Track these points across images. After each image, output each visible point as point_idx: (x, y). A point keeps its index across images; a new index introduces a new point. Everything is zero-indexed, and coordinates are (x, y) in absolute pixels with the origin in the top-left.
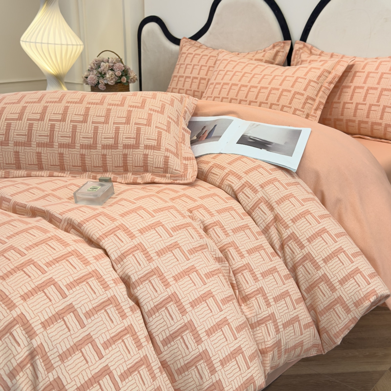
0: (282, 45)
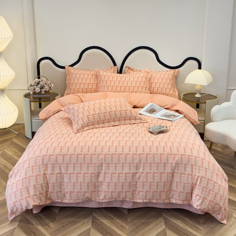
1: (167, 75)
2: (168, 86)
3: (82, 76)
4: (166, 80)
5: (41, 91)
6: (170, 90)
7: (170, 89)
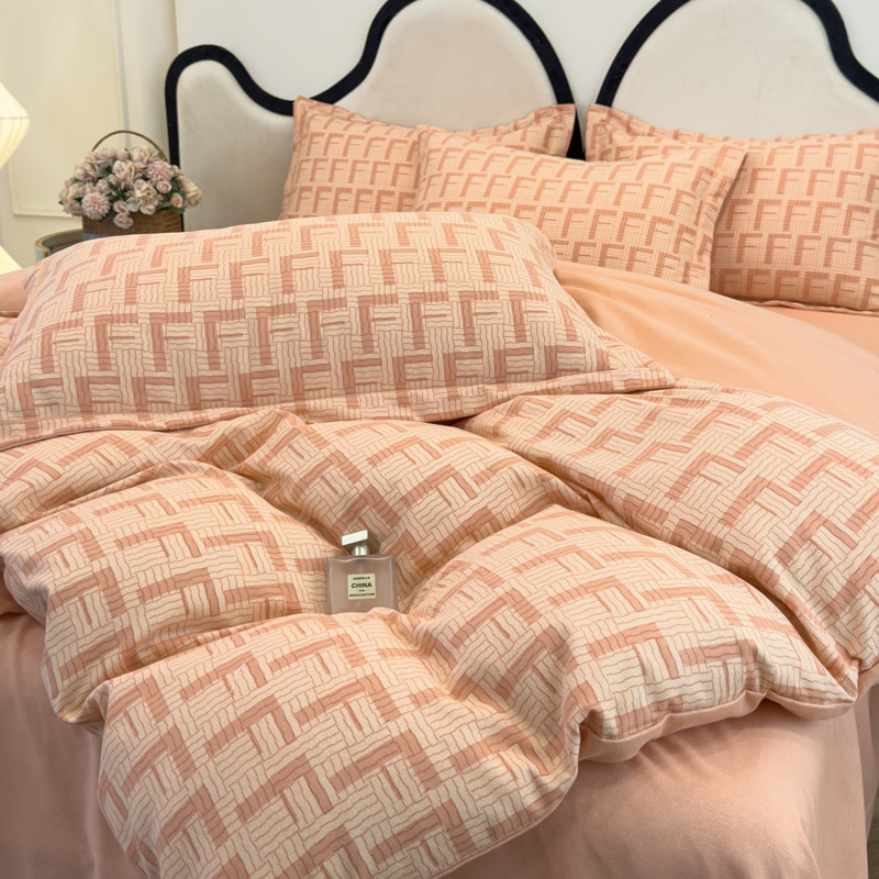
0: (556, 113)
1: (854, 151)
2: (847, 225)
3: (356, 152)
4: (842, 183)
5: (112, 213)
6: (859, 254)
7: (861, 244)
